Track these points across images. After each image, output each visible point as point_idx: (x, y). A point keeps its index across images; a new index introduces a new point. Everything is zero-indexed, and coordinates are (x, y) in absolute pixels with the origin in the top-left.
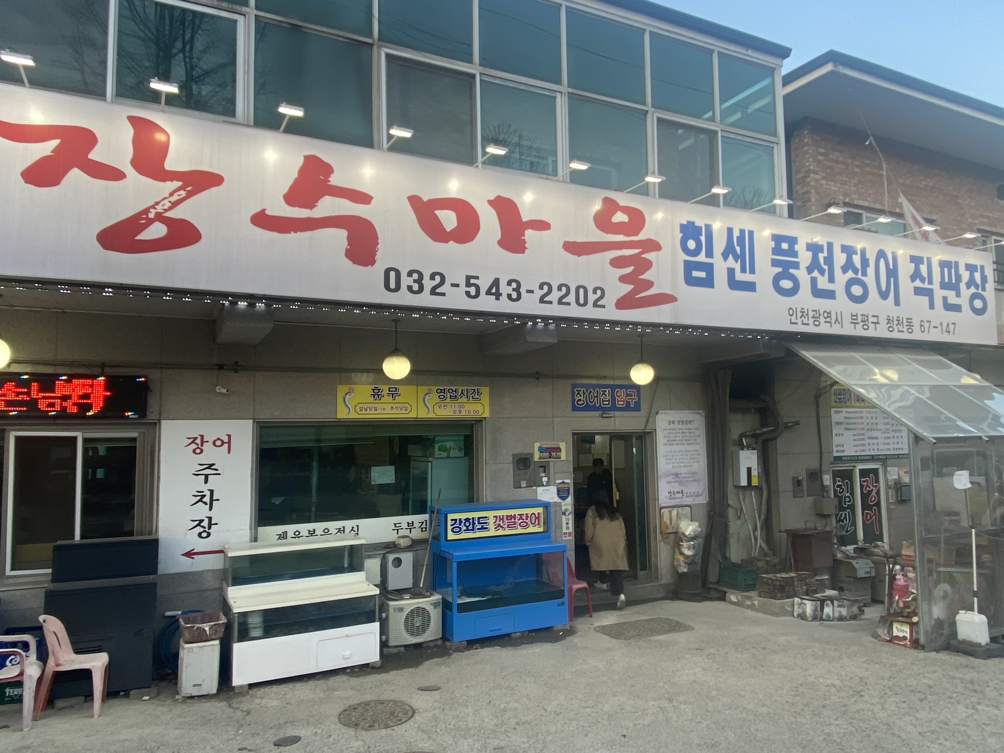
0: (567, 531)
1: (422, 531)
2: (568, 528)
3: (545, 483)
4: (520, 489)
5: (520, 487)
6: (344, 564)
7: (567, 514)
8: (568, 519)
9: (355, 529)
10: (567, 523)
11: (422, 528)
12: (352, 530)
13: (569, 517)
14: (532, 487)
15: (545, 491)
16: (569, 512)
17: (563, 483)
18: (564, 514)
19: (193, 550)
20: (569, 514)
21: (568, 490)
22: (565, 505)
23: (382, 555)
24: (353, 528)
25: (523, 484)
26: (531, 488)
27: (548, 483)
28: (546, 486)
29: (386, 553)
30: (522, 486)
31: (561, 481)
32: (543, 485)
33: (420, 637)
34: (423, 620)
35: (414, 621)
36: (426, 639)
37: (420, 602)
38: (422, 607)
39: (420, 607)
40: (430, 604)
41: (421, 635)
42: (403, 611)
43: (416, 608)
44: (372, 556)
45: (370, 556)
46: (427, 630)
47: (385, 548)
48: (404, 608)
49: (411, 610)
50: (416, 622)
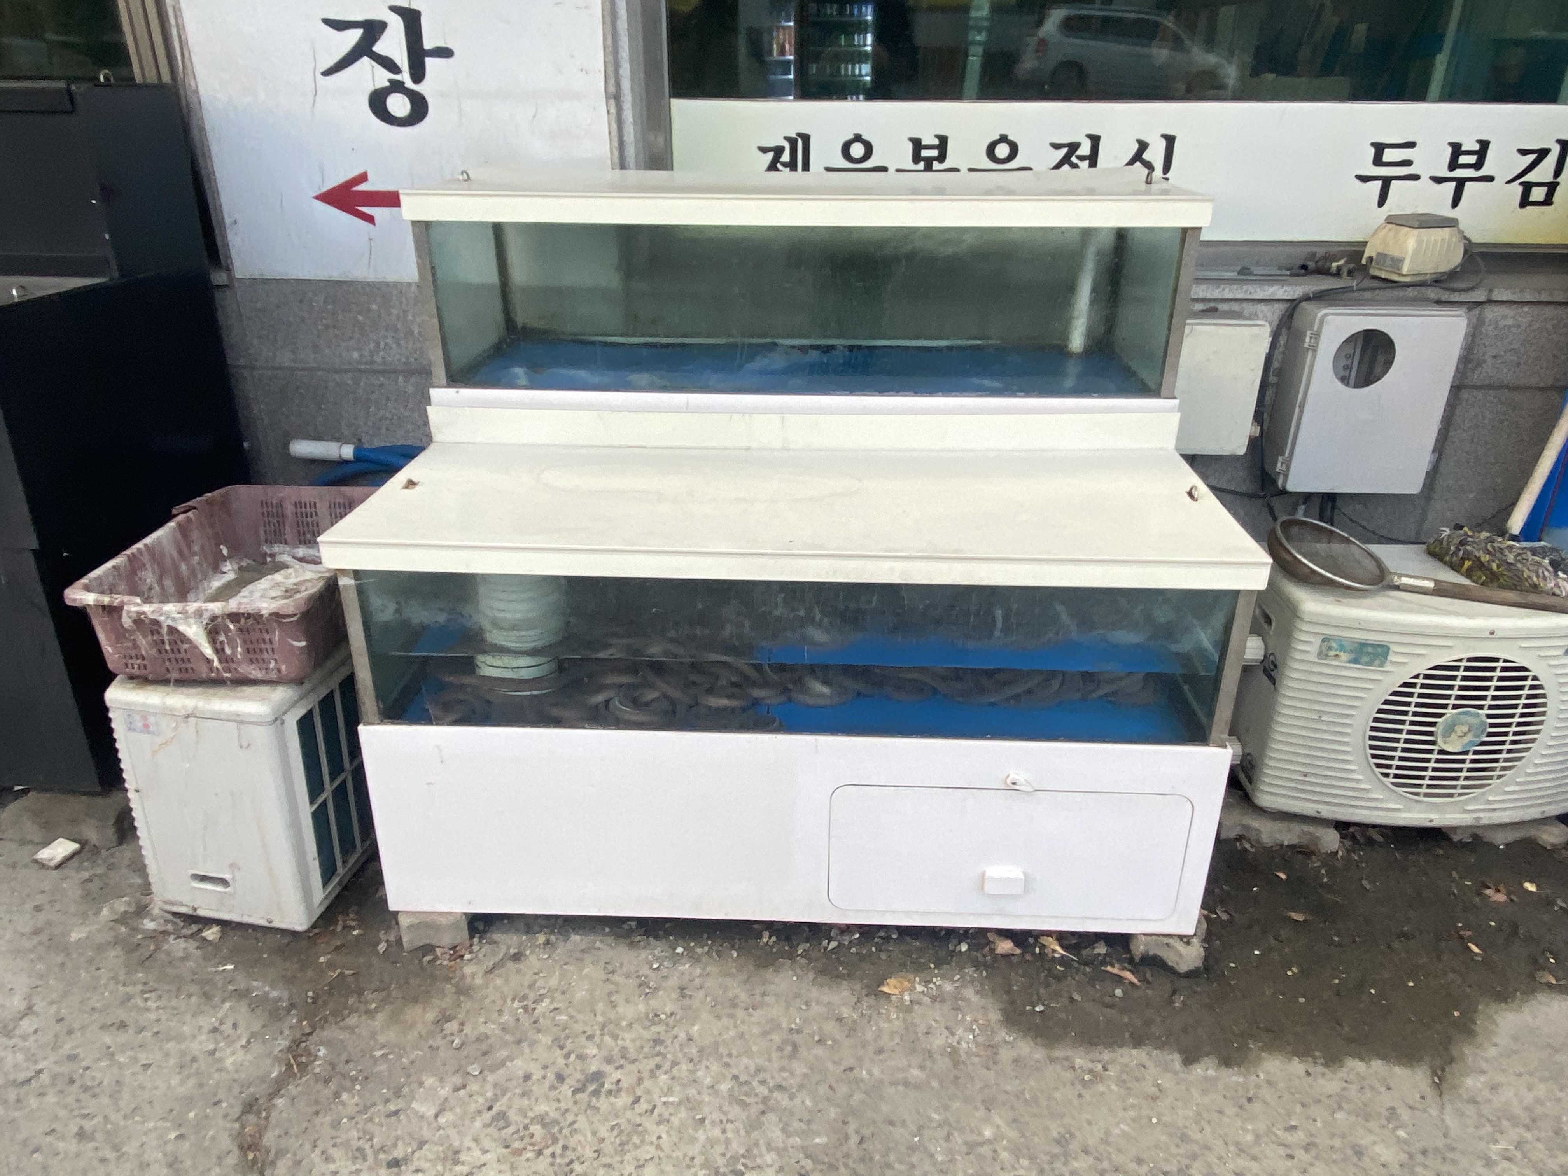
1: (1525, 202)
6: (1065, 336)
9: (1155, 154)
11: (1528, 187)
12: (1138, 157)
19: (363, 178)
23: (1279, 310)
24: (1143, 146)
29: (1307, 298)
33: (1447, 803)
34: (1492, 725)
35: (1433, 724)
36: (1481, 815)
37: (1498, 634)
38: (1506, 661)
39: (1496, 660)
40: (1560, 652)
41: (1460, 795)
42: (1377, 662)
43: (1460, 660)
44: (1223, 307)
45: (1212, 305)
46: (1500, 777)
47: (1303, 271)
48: (1394, 648)
49: (1422, 668)
50: (1450, 730)
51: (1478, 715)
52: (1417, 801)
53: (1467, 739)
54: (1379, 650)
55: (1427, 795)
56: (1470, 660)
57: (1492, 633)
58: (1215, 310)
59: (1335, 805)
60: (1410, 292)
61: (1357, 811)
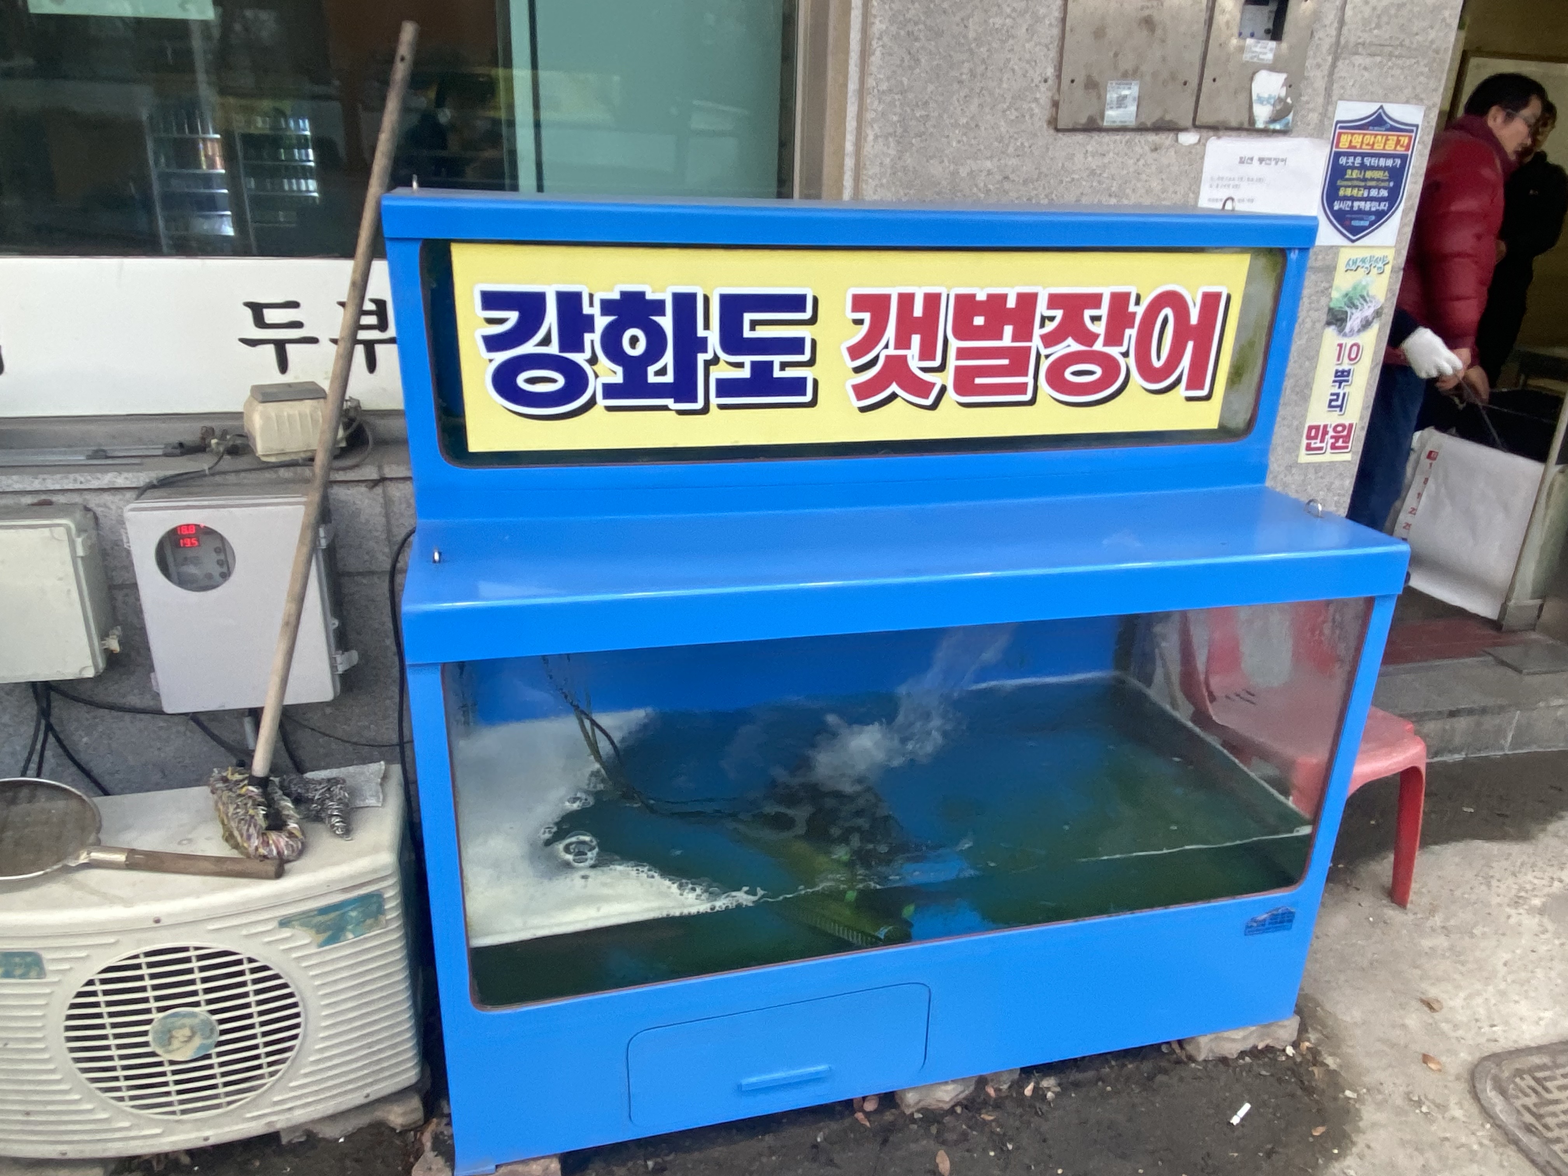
0: (1333, 419)
2: (1337, 403)
3: (1262, 113)
4: (1094, 142)
5: (1093, 127)
7: (1354, 320)
8: (1355, 356)
10: (1342, 377)
13: (1359, 339)
14: (1175, 129)
15: (1255, 169)
16: (1369, 312)
17: (1378, 122)
18: (1337, 319)
20: (1366, 324)
21: (1397, 175)
22: (1353, 266)
25: (1121, 102)
26: (1165, 139)
27: (1282, 111)
28: (1265, 132)
30: (1113, 115)
31: (1363, 110)
32: (1248, 128)
33: (219, 1115)
34: (222, 1022)
35: (145, 1033)
36: (273, 1118)
37: (164, 922)
38: (197, 949)
39: (185, 949)
40: (273, 925)
41: (229, 1103)
42: (33, 973)
43: (136, 957)
44: (60, 499)
45: (43, 497)
46: (272, 1074)
47: (178, 451)
48: (46, 956)
49: (92, 970)
50: (166, 1037)
51: (194, 1015)
52: (178, 1121)
53: (197, 1041)
54: (29, 959)
55: (184, 1112)
56: (148, 954)
57: (157, 921)
58: (49, 503)
59: (78, 1142)
60: (284, 473)
61: (110, 1145)
